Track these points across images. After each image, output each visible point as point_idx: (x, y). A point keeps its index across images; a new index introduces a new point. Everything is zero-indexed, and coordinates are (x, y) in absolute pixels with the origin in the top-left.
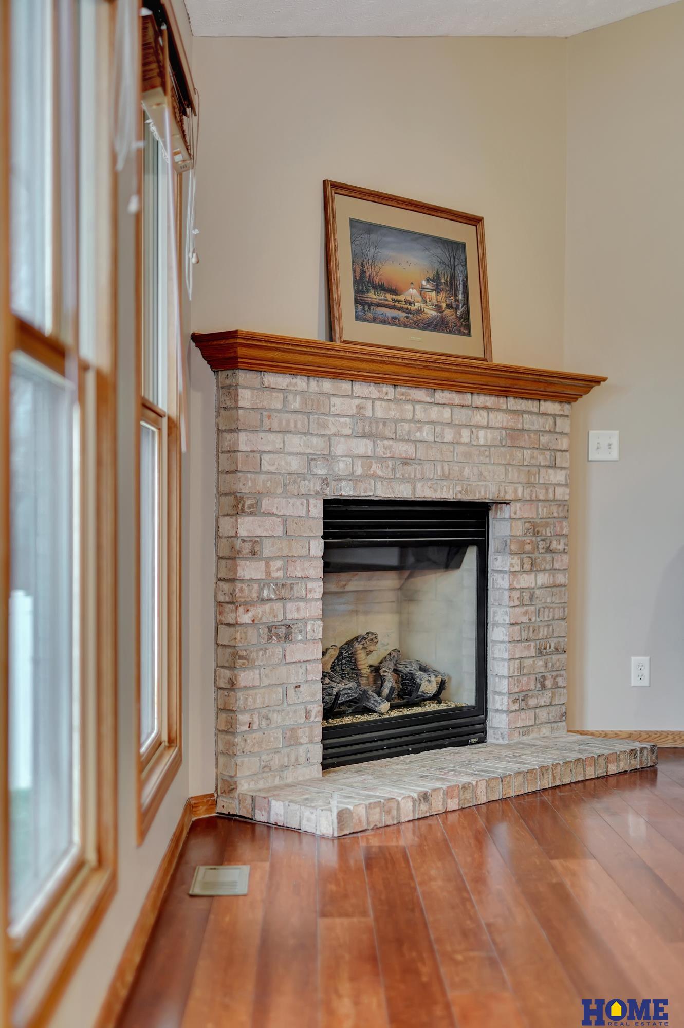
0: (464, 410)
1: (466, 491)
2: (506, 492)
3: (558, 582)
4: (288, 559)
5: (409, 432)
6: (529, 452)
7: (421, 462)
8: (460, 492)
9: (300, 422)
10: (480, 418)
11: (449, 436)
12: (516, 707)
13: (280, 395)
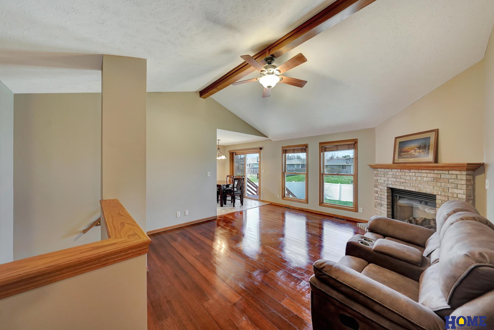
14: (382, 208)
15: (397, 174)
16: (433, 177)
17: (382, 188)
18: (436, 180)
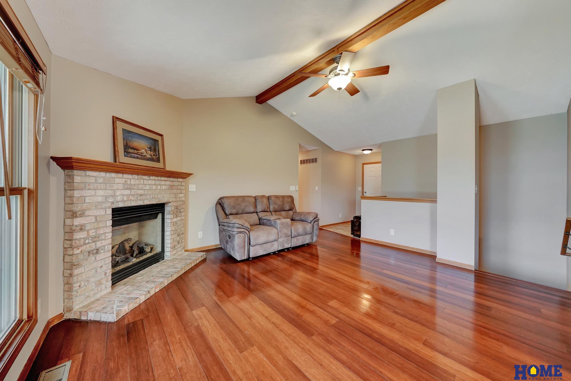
0: (159, 181)
1: (159, 201)
2: (170, 200)
3: (182, 219)
4: (97, 229)
5: (142, 187)
6: (175, 190)
7: (146, 195)
8: (157, 201)
9: (103, 186)
10: (163, 183)
11: (154, 187)
12: (172, 250)
13: (94, 178)
14: (99, 257)
15: (133, 182)
16: (169, 184)
17: (102, 212)
18: (171, 187)
